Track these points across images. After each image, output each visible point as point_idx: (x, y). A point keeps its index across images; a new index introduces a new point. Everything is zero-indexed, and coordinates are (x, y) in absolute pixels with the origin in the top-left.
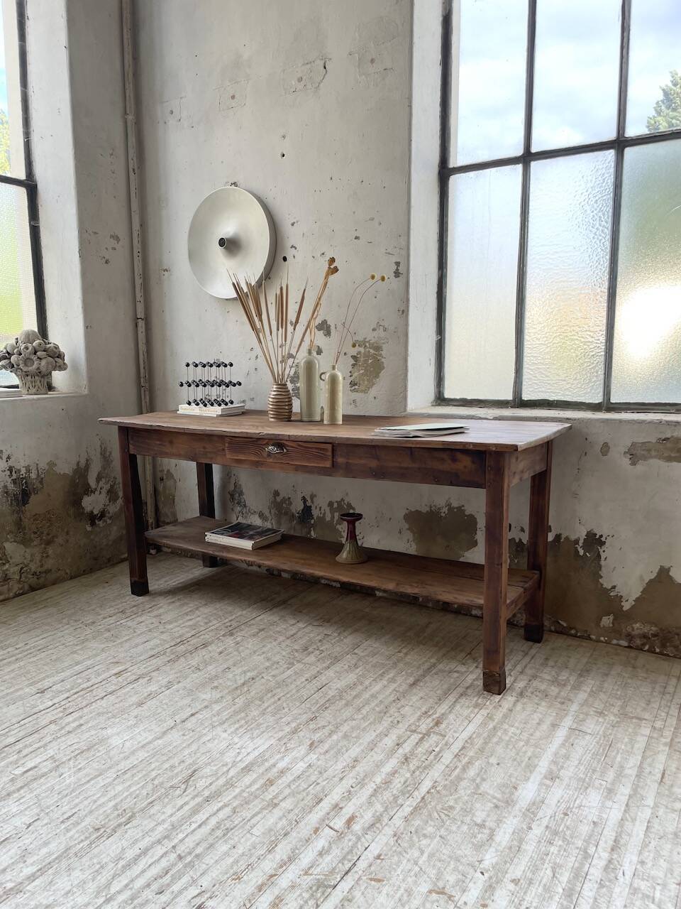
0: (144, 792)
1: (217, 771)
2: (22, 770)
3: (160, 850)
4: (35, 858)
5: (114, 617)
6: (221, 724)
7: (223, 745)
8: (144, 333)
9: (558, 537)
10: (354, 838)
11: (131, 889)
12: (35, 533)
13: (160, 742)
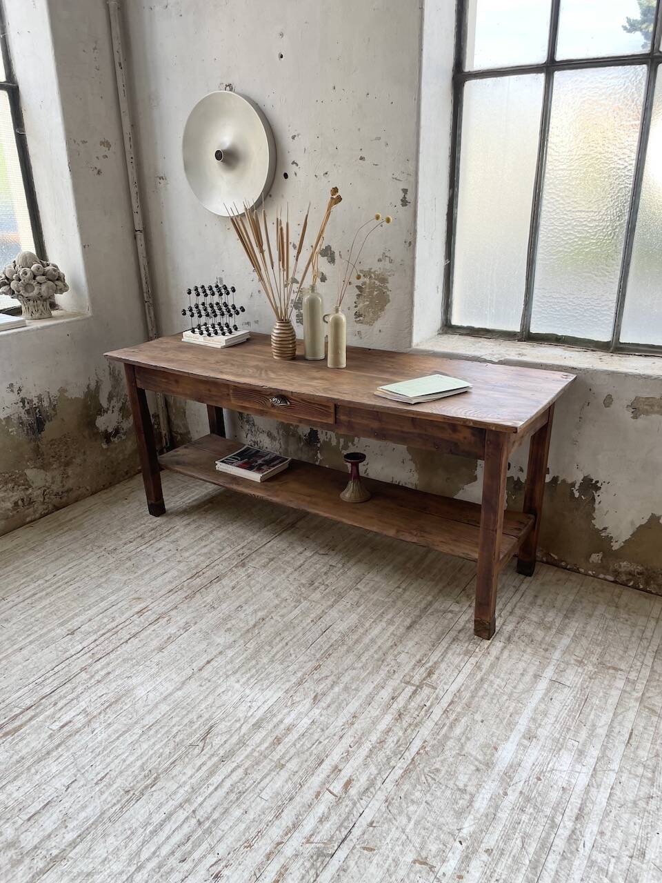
0: (167, 751)
1: (230, 727)
2: (58, 724)
3: (182, 815)
4: (75, 823)
5: (134, 543)
6: (234, 673)
7: (236, 697)
8: (143, 246)
9: (555, 479)
10: (350, 804)
11: (158, 856)
12: (53, 457)
13: (179, 693)
